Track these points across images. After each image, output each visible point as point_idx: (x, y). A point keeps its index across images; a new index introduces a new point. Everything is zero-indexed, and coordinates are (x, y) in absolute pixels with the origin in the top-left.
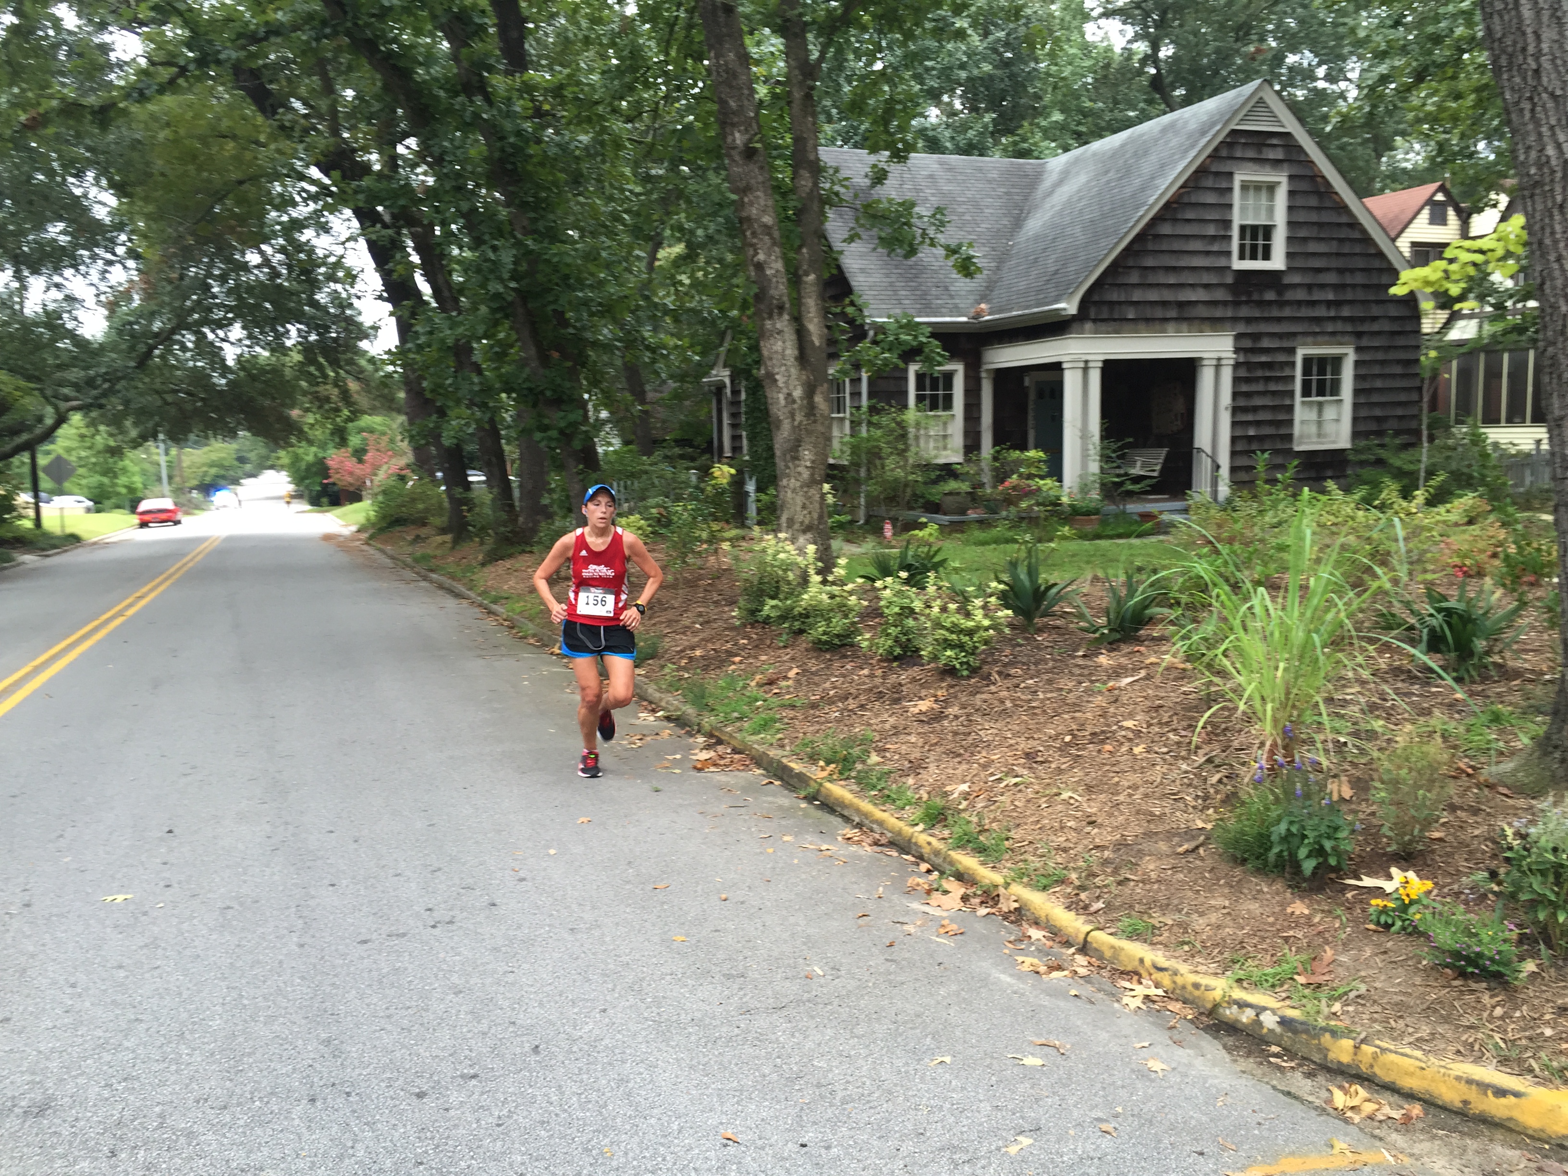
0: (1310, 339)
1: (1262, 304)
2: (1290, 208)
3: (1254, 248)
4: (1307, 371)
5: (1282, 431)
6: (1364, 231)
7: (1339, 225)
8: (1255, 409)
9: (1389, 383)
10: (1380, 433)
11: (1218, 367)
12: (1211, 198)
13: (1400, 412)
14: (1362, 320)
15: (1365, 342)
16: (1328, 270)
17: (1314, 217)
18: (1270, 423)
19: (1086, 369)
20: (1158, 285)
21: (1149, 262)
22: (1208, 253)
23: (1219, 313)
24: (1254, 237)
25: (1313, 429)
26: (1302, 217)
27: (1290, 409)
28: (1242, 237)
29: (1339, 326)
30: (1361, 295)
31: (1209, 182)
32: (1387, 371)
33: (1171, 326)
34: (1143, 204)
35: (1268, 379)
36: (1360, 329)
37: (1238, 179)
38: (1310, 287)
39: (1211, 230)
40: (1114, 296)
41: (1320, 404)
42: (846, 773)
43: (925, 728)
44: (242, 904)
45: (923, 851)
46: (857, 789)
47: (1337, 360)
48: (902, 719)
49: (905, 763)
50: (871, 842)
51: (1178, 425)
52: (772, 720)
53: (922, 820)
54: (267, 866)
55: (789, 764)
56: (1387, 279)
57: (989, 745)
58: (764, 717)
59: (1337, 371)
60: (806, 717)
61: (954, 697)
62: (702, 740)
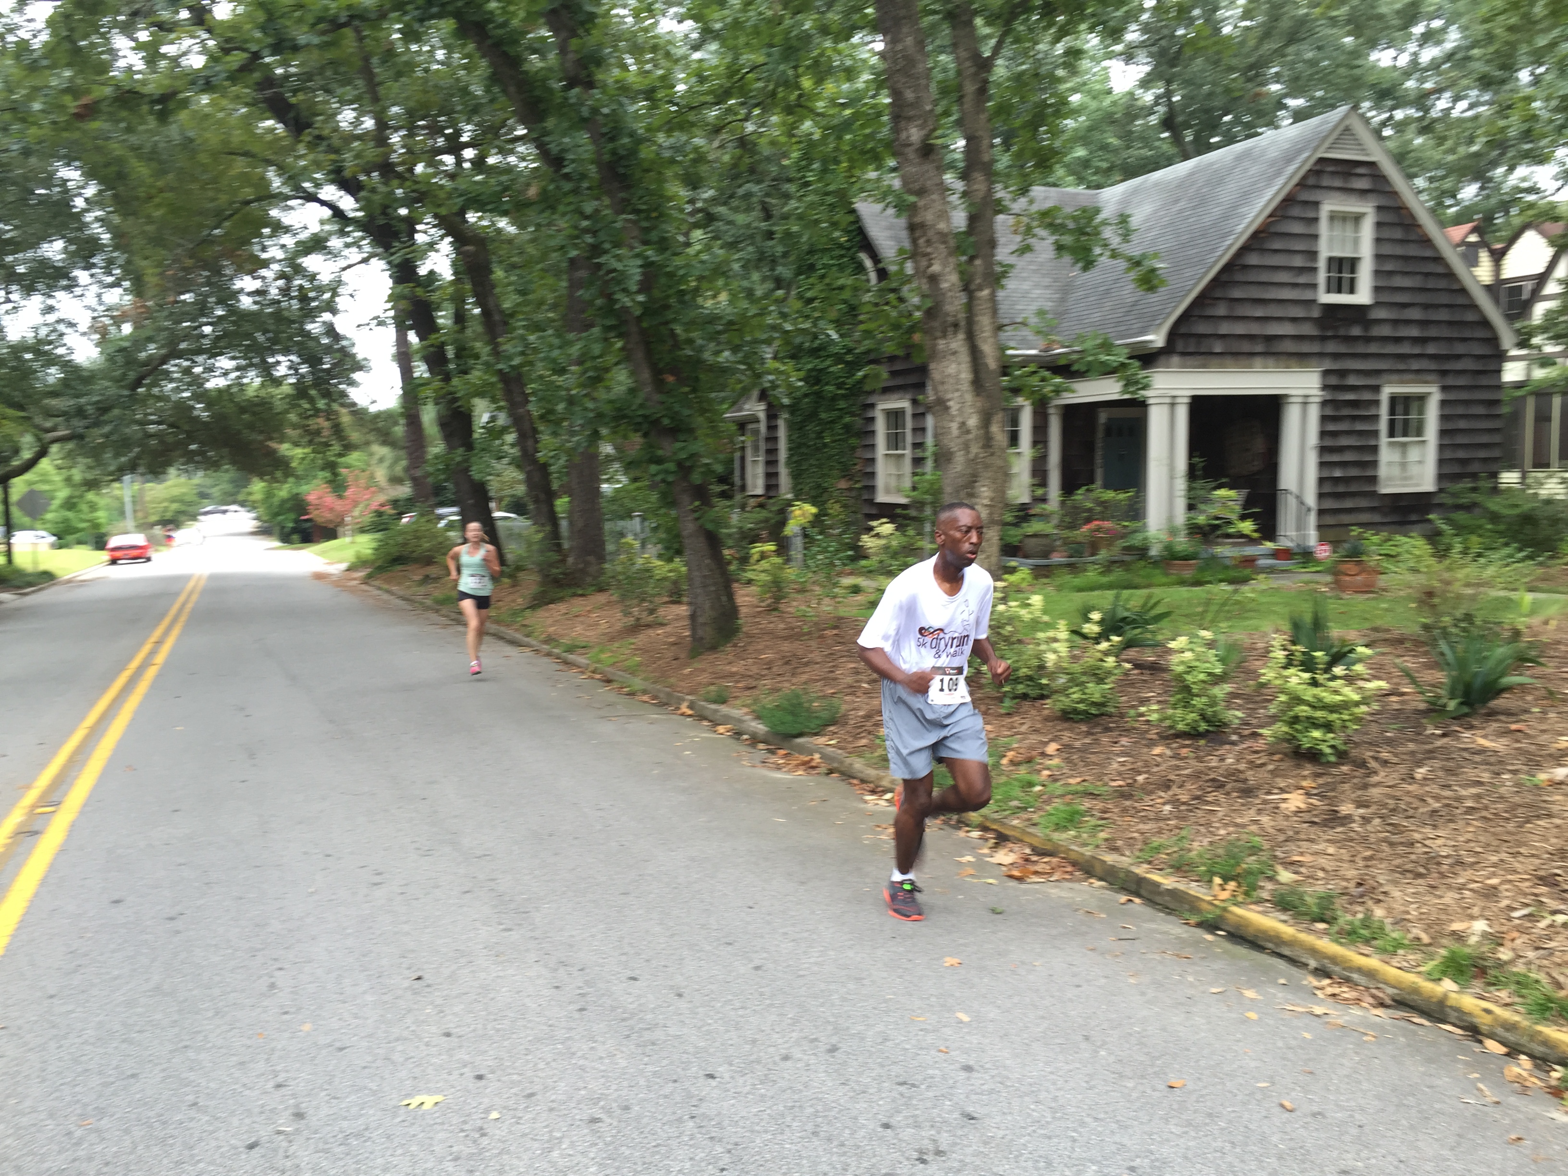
0: (1395, 377)
1: (1348, 339)
2: (1377, 241)
3: (1340, 281)
4: (1392, 411)
5: (1368, 473)
6: (1447, 266)
7: (1423, 259)
8: (1342, 449)
9: (1474, 424)
10: (1474, 476)
12: (1298, 228)
13: (1482, 454)
14: (1447, 358)
15: (1450, 381)
16: (1413, 305)
17: (1399, 250)
18: (1357, 464)
19: (1173, 405)
20: (1245, 318)
21: (1237, 293)
22: (1294, 285)
23: (1306, 348)
24: (1341, 270)
25: (1397, 471)
26: (1388, 250)
27: (1376, 449)
28: (1329, 270)
29: (1424, 364)
30: (1445, 332)
31: (1297, 212)
32: (1472, 410)
33: (1258, 361)
34: (1230, 233)
35: (1354, 418)
36: (1445, 367)
37: (1324, 209)
38: (1396, 322)
39: (1297, 262)
40: (1202, 328)
41: (1404, 445)
42: (1255, 894)
43: (1331, 834)
44: (609, 1112)
45: (1476, 1020)
46: (1284, 917)
47: (1422, 399)
48: (1280, 818)
49: (1345, 884)
50: (1371, 1000)
51: (1257, 465)
52: (1077, 812)
53: (1444, 973)
54: (592, 1039)
55: (1149, 876)
56: (1470, 317)
57: (1460, 863)
58: (1062, 808)
59: (1421, 411)
60: (1125, 810)
61: (1333, 790)
62: (976, 834)
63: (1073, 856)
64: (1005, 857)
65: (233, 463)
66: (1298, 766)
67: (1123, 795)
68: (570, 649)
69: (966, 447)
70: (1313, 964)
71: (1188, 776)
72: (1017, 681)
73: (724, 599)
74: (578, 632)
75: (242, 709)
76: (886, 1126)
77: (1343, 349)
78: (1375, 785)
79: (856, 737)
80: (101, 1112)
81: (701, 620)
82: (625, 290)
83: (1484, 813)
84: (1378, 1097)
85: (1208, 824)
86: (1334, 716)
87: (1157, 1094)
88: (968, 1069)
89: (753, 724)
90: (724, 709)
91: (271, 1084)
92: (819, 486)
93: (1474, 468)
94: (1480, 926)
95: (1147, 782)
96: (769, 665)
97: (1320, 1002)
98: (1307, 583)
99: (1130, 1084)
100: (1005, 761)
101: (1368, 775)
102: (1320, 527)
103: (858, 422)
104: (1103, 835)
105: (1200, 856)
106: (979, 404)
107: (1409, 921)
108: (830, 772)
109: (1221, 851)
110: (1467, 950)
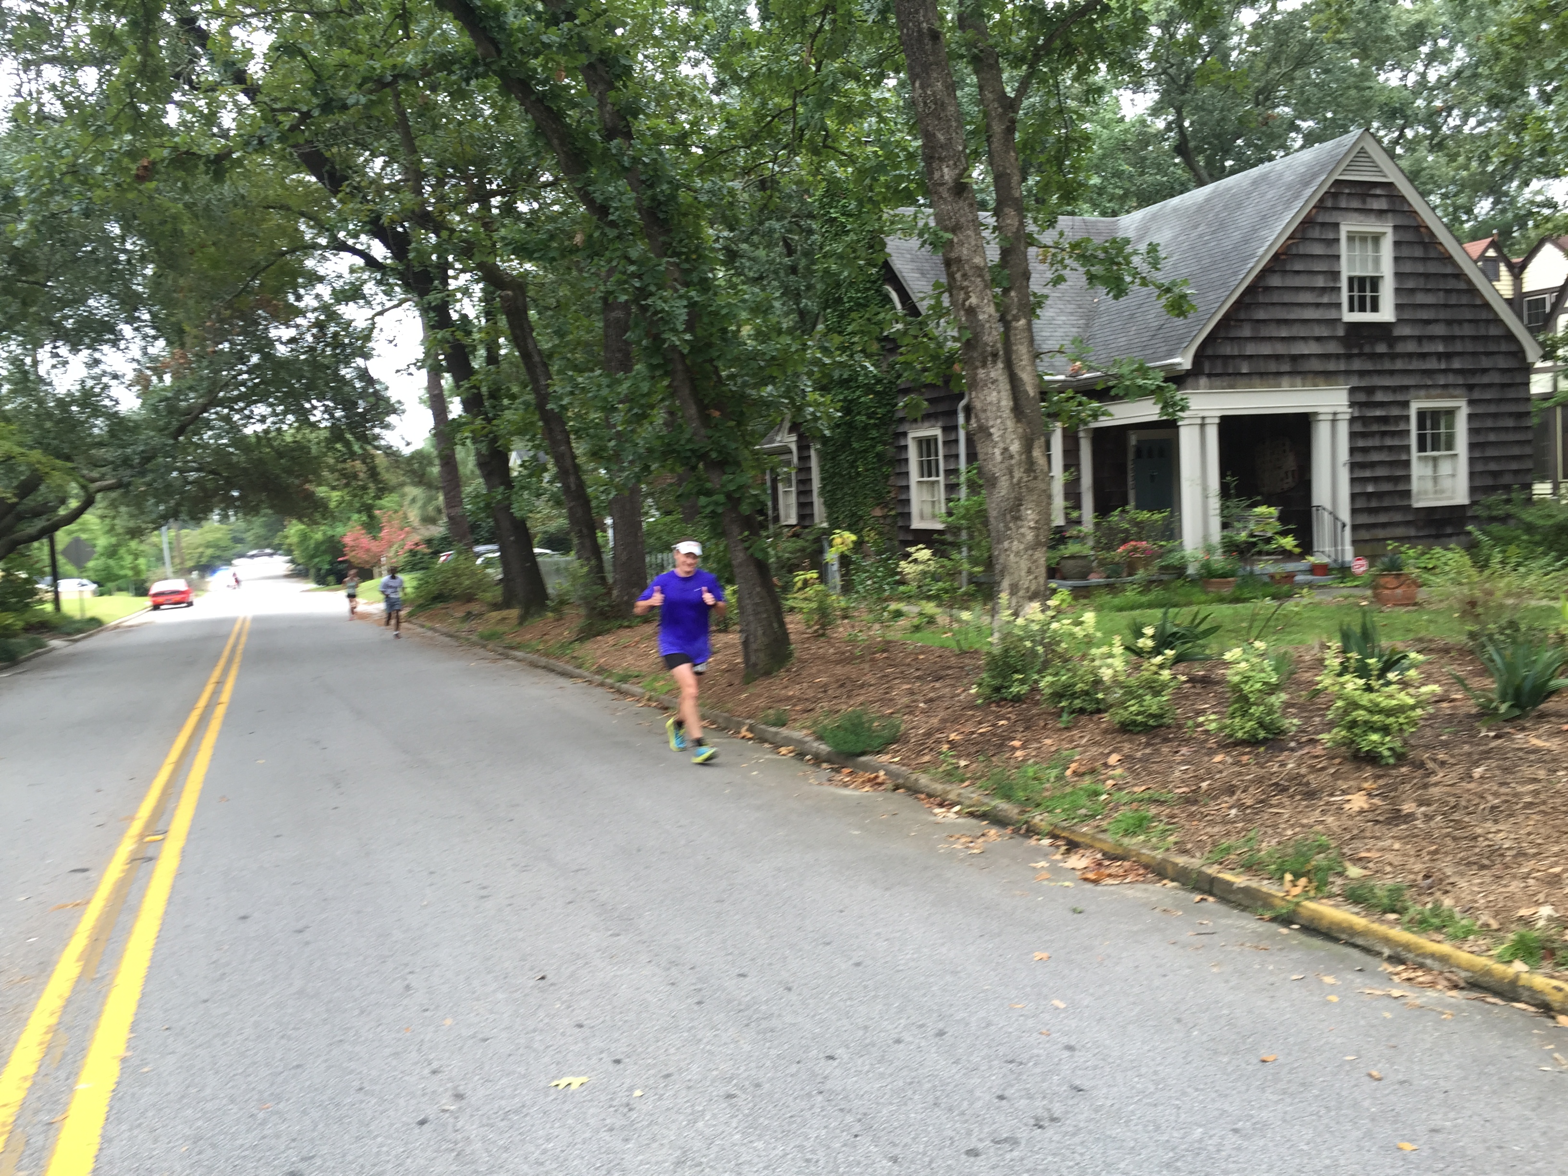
0: (1422, 393)
1: (1373, 356)
2: (1397, 259)
3: (1362, 299)
4: (1421, 425)
5: (1401, 487)
6: (1469, 282)
7: (1445, 276)
8: (1373, 465)
9: (1504, 437)
10: (1507, 488)
11: (1334, 421)
12: (1318, 249)
13: (1514, 466)
14: (1473, 372)
15: (1476, 395)
16: (1436, 321)
17: (1421, 270)
18: (1388, 479)
19: (1203, 426)
20: (1270, 338)
21: (1261, 315)
22: (1318, 305)
23: (1332, 366)
24: (1362, 289)
25: (1429, 485)
26: (1408, 268)
27: (1407, 464)
28: (1351, 289)
29: (1451, 379)
30: (1470, 347)
31: (1316, 233)
32: (1501, 423)
33: (1285, 381)
34: (1252, 256)
35: (1384, 434)
36: (1472, 381)
37: (1344, 230)
38: (1420, 339)
39: (1320, 282)
40: (1228, 350)
41: (1435, 459)
42: (1327, 889)
43: (1395, 831)
44: (743, 1089)
45: (1548, 998)
46: (1356, 910)
47: (1450, 413)
48: (1344, 818)
49: (1412, 877)
50: (1446, 983)
51: (1289, 482)
52: (1145, 818)
53: (1514, 956)
54: (714, 1027)
55: (1221, 875)
56: (1493, 331)
57: (1522, 854)
58: (1129, 814)
59: (1451, 425)
60: (1191, 815)
61: (1396, 790)
62: (1046, 842)
63: (1144, 859)
64: (1078, 861)
65: (271, 507)
66: (1359, 769)
67: (1189, 800)
68: (624, 679)
69: (1011, 473)
70: (1387, 952)
71: (1252, 781)
72: (1074, 696)
73: (775, 625)
74: (629, 662)
75: (317, 742)
76: (1001, 1098)
77: (1369, 366)
78: (1436, 784)
79: (919, 754)
80: (278, 1098)
81: (754, 646)
82: (674, 330)
83: (1542, 808)
84: (1460, 1067)
85: (1275, 826)
86: (1392, 720)
87: (1250, 1068)
88: (1070, 1048)
89: (816, 744)
90: (784, 732)
91: (426, 1071)
92: (854, 515)
93: (1506, 479)
94: (1546, 911)
95: (1211, 788)
96: (825, 688)
97: (1397, 986)
98: (1346, 598)
99: (1225, 1059)
100: (1068, 772)
101: (1428, 775)
102: (1354, 542)
103: (891, 451)
104: (1172, 839)
105: (1270, 855)
106: (1020, 430)
107: (1478, 909)
108: (896, 788)
109: (1290, 851)
110: (1536, 934)
